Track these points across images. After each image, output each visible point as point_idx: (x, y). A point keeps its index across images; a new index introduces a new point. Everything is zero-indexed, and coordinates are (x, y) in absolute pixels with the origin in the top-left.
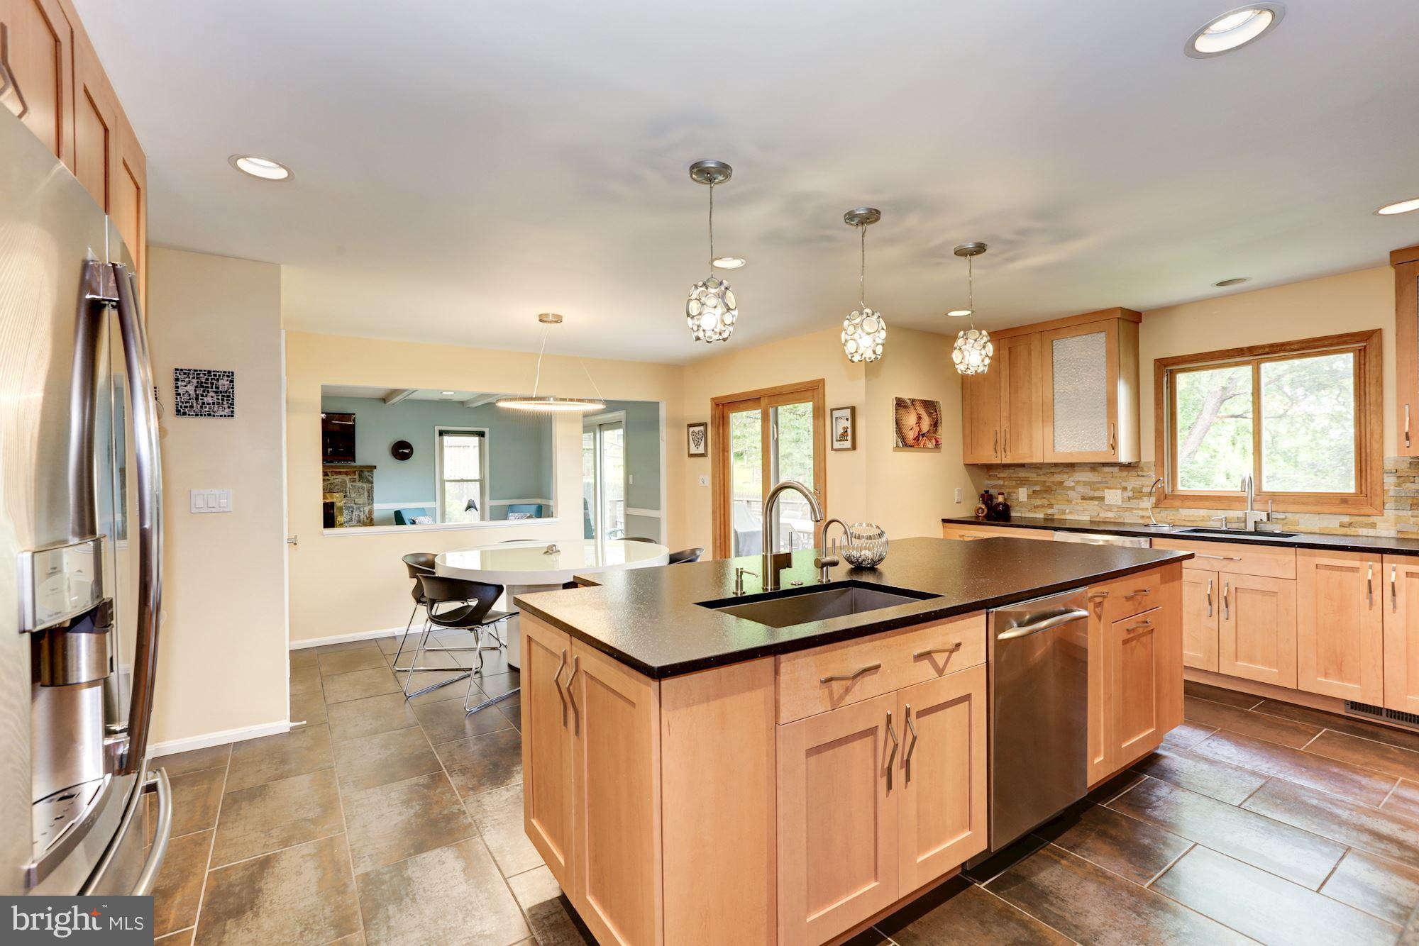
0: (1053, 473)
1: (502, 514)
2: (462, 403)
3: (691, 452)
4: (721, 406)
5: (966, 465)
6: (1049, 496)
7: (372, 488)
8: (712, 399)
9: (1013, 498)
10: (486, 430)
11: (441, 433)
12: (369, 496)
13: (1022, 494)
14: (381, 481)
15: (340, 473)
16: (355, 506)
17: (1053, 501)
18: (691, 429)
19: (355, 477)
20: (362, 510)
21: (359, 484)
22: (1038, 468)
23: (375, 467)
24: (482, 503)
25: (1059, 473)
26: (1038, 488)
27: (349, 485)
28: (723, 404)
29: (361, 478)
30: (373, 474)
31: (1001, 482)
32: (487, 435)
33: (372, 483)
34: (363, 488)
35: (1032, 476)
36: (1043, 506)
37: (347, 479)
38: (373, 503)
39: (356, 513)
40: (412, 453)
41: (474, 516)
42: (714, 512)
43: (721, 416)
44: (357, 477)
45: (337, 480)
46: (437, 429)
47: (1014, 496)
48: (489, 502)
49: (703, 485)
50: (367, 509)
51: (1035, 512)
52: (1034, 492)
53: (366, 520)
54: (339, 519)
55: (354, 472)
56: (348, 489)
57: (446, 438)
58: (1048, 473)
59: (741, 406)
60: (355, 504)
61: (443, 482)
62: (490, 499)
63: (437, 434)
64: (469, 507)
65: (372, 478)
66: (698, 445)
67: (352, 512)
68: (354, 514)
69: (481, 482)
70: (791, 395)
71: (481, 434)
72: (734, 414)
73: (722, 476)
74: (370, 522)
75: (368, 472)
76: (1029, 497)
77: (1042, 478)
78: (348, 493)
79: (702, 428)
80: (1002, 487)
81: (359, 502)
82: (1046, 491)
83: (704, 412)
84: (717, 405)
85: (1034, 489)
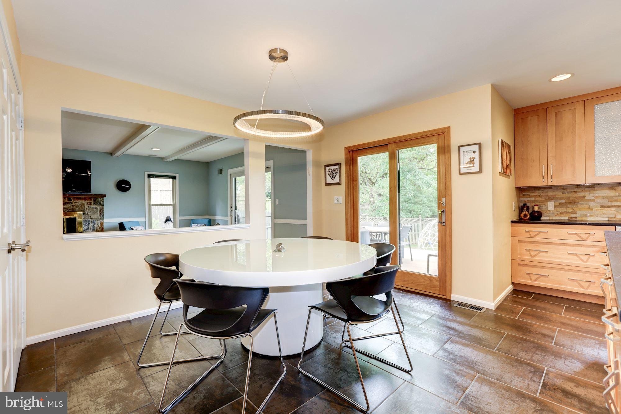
0: (576, 192)
1: (188, 224)
2: (162, 158)
3: (328, 182)
4: (351, 152)
5: (517, 188)
6: (572, 206)
7: (103, 208)
8: (346, 148)
9: (543, 208)
10: (177, 175)
11: (149, 176)
12: (101, 214)
13: (551, 205)
14: (108, 205)
15: (80, 199)
16: (91, 220)
17: (576, 209)
18: (328, 168)
19: (91, 201)
20: (96, 222)
21: (93, 206)
22: (563, 189)
23: (105, 196)
24: (175, 218)
25: (581, 191)
26: (563, 201)
27: (86, 207)
28: (353, 151)
29: (95, 202)
30: (103, 200)
31: (533, 199)
32: (177, 178)
33: (103, 205)
34: (96, 208)
35: (559, 194)
36: (567, 212)
37: (85, 203)
38: (103, 219)
39: (91, 224)
40: (130, 188)
41: (170, 225)
42: (347, 220)
43: (351, 159)
44: (92, 201)
45: (78, 203)
46: (147, 173)
47: (544, 207)
48: (178, 218)
49: (337, 202)
50: (99, 222)
51: (561, 216)
52: (560, 204)
53: (98, 229)
54: (79, 229)
55: (90, 199)
56: (86, 209)
57: (152, 180)
58: (571, 192)
59: (368, 151)
60: (91, 219)
61: (150, 205)
62: (179, 216)
63: (146, 176)
64: (167, 220)
65: (103, 202)
66: (333, 178)
67: (89, 224)
68: (90, 225)
69: (174, 205)
70: (416, 140)
71: (174, 178)
72: (360, 157)
73: (352, 197)
74: (102, 229)
75: (100, 198)
76: (556, 207)
77: (567, 195)
78: (86, 212)
79: (337, 167)
80: (534, 201)
81: (94, 218)
82: (570, 203)
83: (340, 156)
84: (349, 152)
85: (560, 202)
